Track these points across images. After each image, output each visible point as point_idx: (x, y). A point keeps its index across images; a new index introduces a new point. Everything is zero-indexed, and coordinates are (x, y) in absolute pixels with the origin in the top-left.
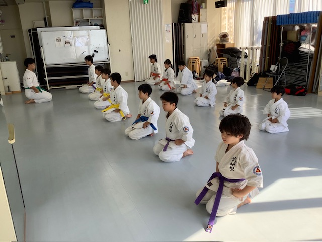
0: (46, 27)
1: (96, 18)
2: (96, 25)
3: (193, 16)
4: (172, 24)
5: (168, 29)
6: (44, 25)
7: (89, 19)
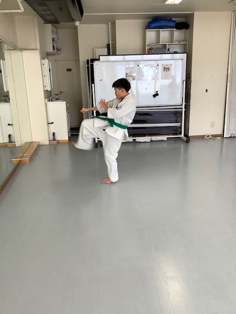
7: (167, 44)
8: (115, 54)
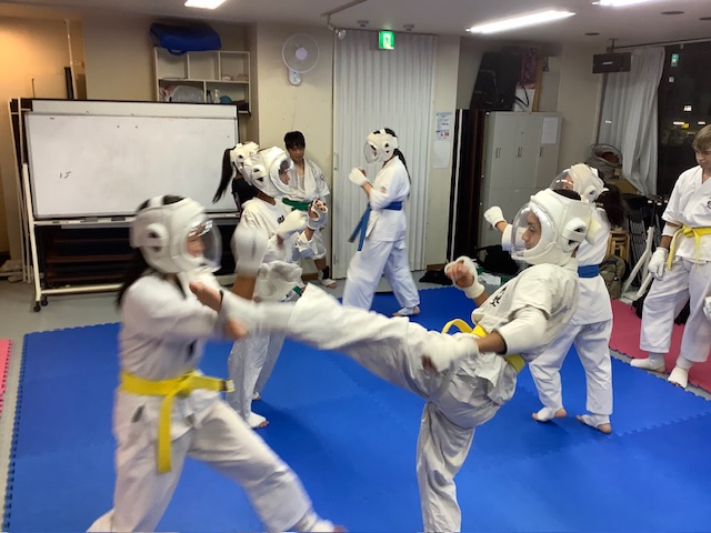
0: (68, 99)
1: (226, 80)
2: (225, 102)
3: (520, 93)
4: (457, 112)
5: (443, 128)
6: (62, 93)
7: (204, 82)
8: (83, 98)
